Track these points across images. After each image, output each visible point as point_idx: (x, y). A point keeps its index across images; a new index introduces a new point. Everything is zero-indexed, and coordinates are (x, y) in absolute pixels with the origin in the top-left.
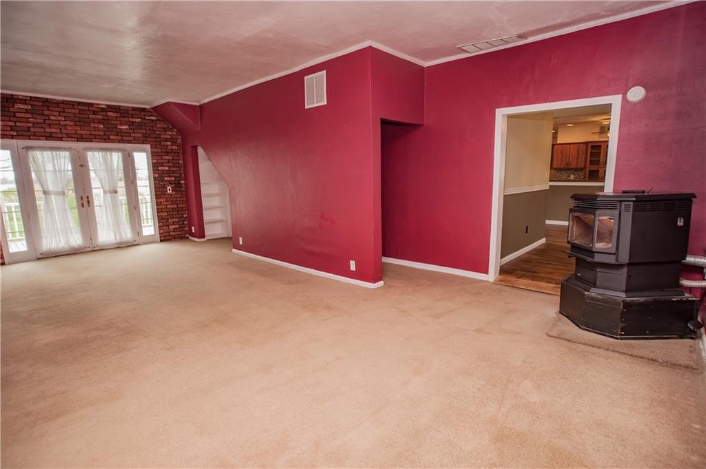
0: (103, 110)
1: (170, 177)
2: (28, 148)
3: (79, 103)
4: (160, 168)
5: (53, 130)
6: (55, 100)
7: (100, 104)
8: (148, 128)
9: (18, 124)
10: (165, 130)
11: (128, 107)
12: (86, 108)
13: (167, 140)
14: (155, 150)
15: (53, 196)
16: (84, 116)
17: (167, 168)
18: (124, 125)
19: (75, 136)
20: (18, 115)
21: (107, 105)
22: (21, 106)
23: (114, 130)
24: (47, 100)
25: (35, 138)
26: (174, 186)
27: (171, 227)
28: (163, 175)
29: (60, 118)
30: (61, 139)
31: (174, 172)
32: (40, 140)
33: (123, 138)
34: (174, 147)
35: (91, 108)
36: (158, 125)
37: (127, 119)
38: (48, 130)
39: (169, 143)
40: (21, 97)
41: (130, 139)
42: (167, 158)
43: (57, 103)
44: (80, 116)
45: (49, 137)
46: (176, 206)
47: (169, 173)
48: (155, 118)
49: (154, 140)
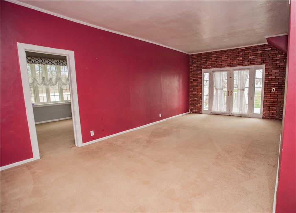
0: (243, 50)
1: (275, 82)
2: (214, 71)
3: (233, 49)
4: (269, 77)
5: (223, 63)
6: (224, 50)
7: (242, 48)
8: (265, 55)
9: (212, 63)
10: (276, 54)
11: (256, 46)
12: (236, 51)
13: (277, 60)
14: (268, 67)
15: (218, 90)
16: (234, 55)
17: (274, 77)
18: (252, 56)
19: (230, 64)
20: (212, 59)
21: (245, 48)
22: (214, 56)
23: (247, 59)
24: (222, 51)
25: (216, 67)
26: (277, 88)
27: (270, 112)
28: (271, 81)
29: (225, 58)
30: (224, 67)
31: (279, 79)
32: (218, 68)
33: (251, 63)
34: (281, 64)
35: (238, 51)
36: (272, 53)
37: (254, 53)
38: (221, 63)
39: (278, 62)
40: (214, 52)
41: (254, 62)
42: (275, 71)
43: (225, 51)
44: (233, 55)
45: (221, 66)
46: (276, 100)
47: (275, 80)
48: (270, 49)
49: (268, 61)
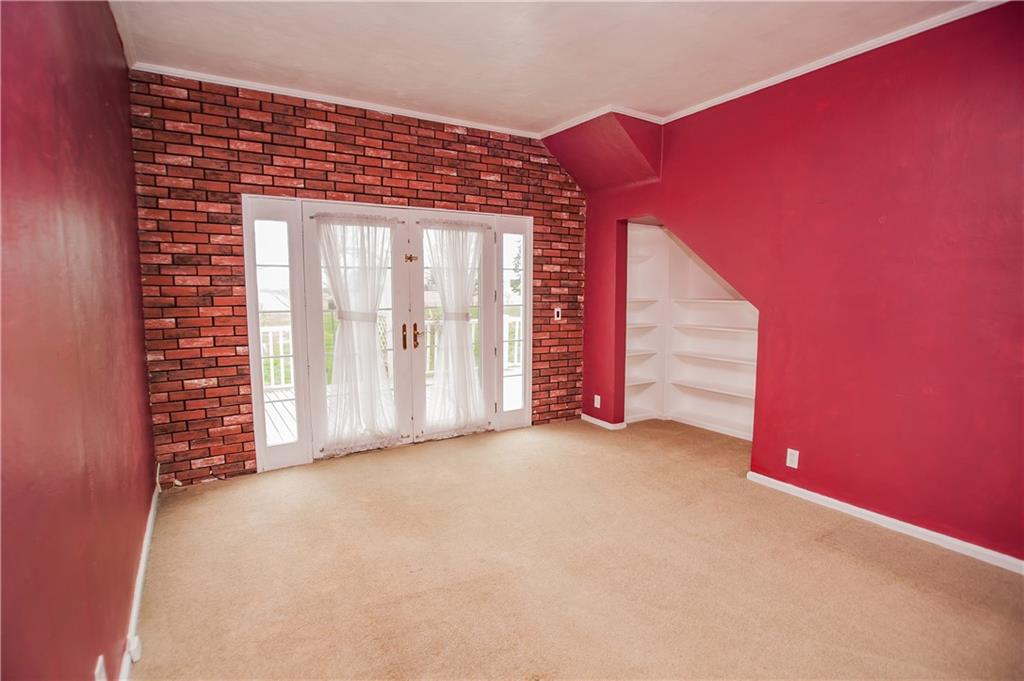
0: (461, 139)
1: (560, 287)
2: (322, 218)
3: (421, 123)
4: (545, 268)
5: (369, 179)
6: (378, 114)
7: (457, 127)
8: (532, 182)
9: (309, 164)
10: (563, 186)
11: (503, 135)
12: (432, 134)
13: (562, 208)
14: (540, 229)
15: (354, 323)
16: (426, 151)
17: (557, 268)
18: (493, 172)
19: (407, 193)
20: (311, 144)
21: (468, 129)
22: (318, 125)
23: (477, 183)
24: (364, 114)
25: (335, 195)
26: (565, 306)
27: (553, 394)
28: (550, 283)
29: (383, 154)
30: (379, 199)
31: (568, 277)
32: (343, 199)
33: (490, 201)
34: (574, 225)
35: (439, 135)
36: (550, 177)
37: (498, 161)
38: (359, 179)
39: (565, 215)
40: (319, 106)
41: (500, 203)
42: (560, 246)
43: (383, 121)
44: (419, 150)
45: (360, 194)
46: (565, 349)
47: (560, 278)
48: (544, 161)
49: (540, 206)
